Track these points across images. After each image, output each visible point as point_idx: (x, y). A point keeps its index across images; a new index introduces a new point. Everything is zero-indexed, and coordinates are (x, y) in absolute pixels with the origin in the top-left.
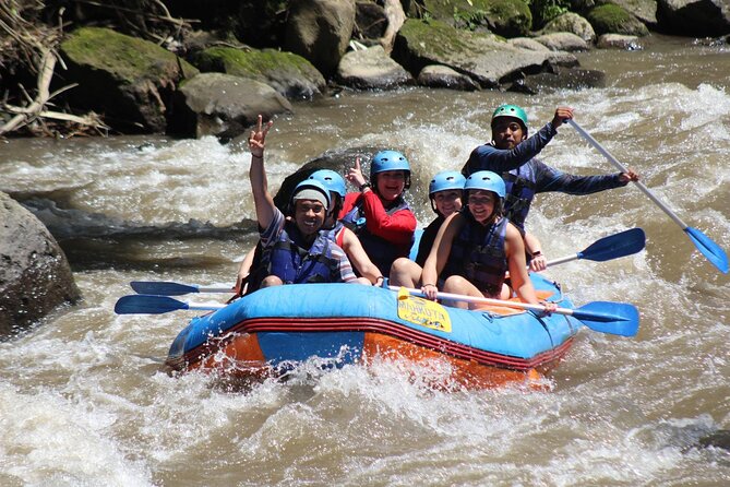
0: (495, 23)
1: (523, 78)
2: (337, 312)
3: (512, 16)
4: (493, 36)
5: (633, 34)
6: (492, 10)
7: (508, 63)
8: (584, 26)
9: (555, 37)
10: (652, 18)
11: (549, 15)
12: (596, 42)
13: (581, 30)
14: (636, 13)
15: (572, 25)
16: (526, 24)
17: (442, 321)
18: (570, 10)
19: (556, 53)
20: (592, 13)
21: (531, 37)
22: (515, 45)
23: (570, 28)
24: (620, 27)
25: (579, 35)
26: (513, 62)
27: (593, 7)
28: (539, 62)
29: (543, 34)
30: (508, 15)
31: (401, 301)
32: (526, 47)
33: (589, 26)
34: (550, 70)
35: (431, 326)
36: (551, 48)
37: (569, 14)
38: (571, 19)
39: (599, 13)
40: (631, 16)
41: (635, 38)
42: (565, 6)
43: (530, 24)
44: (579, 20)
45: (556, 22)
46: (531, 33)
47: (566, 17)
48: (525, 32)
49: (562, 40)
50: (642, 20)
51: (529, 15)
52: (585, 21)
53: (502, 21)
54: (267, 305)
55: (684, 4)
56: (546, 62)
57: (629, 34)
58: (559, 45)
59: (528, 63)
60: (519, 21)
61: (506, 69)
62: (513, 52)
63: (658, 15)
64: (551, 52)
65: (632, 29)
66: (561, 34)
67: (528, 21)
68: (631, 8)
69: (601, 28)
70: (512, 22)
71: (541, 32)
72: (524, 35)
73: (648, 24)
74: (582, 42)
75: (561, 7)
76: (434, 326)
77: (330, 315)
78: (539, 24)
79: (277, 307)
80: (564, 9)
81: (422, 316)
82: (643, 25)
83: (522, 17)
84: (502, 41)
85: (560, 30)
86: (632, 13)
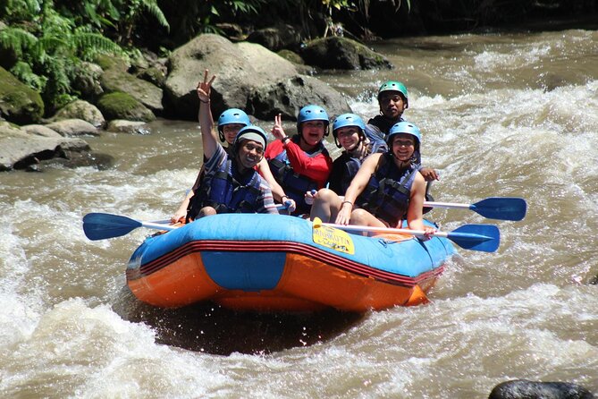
0: (9, 111)
1: (36, 162)
2: (265, 236)
3: (24, 104)
4: (7, 124)
5: (140, 120)
6: (4, 99)
7: (22, 150)
8: (94, 112)
9: (66, 124)
10: (158, 105)
11: (60, 102)
12: (105, 127)
13: (91, 117)
14: (143, 100)
15: (82, 112)
16: (38, 112)
17: (346, 245)
18: (80, 97)
19: (67, 139)
20: (101, 101)
21: (43, 124)
22: (28, 132)
23: (80, 115)
24: (129, 114)
25: (89, 122)
26: (27, 148)
27: (101, 95)
28: (52, 148)
29: (55, 121)
30: (20, 102)
31: (315, 229)
32: (39, 134)
33: (99, 113)
34: (63, 156)
35: (338, 249)
36: (62, 134)
37: (80, 102)
38: (81, 106)
39: (107, 101)
40: (138, 103)
41: (144, 123)
42: (75, 94)
43: (42, 111)
44: (88, 108)
45: (67, 109)
46: (43, 120)
47: (77, 104)
48: (38, 119)
49: (73, 126)
50: (148, 107)
51: (41, 103)
52: (94, 108)
53: (15, 109)
54: (210, 230)
55: (188, 92)
56: (58, 148)
57: (136, 120)
58: (71, 131)
59: (41, 148)
60: (31, 109)
61: (20, 155)
62: (26, 138)
63: (163, 101)
64: (63, 138)
65: (140, 115)
66: (72, 120)
67: (40, 108)
68: (138, 96)
69: (110, 115)
70: (24, 110)
71: (52, 119)
72: (36, 123)
73: (154, 110)
74: (92, 128)
75: (72, 94)
76: (341, 250)
77: (259, 239)
78: (50, 111)
79: (217, 232)
80: (75, 97)
81: (331, 242)
82: (149, 111)
83: (34, 105)
84: (15, 129)
85: (71, 117)
86: (139, 100)
